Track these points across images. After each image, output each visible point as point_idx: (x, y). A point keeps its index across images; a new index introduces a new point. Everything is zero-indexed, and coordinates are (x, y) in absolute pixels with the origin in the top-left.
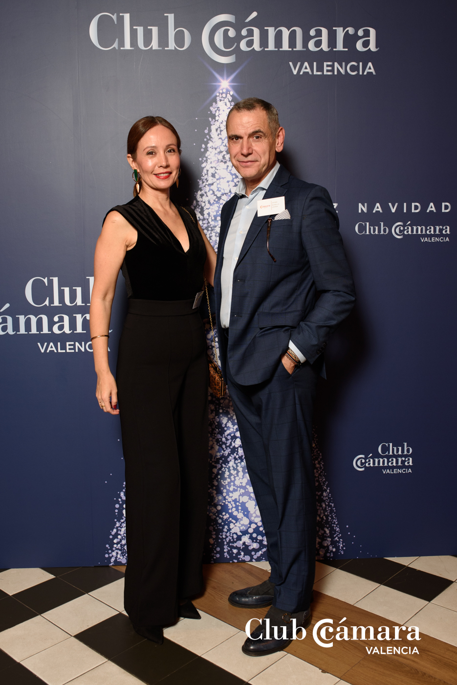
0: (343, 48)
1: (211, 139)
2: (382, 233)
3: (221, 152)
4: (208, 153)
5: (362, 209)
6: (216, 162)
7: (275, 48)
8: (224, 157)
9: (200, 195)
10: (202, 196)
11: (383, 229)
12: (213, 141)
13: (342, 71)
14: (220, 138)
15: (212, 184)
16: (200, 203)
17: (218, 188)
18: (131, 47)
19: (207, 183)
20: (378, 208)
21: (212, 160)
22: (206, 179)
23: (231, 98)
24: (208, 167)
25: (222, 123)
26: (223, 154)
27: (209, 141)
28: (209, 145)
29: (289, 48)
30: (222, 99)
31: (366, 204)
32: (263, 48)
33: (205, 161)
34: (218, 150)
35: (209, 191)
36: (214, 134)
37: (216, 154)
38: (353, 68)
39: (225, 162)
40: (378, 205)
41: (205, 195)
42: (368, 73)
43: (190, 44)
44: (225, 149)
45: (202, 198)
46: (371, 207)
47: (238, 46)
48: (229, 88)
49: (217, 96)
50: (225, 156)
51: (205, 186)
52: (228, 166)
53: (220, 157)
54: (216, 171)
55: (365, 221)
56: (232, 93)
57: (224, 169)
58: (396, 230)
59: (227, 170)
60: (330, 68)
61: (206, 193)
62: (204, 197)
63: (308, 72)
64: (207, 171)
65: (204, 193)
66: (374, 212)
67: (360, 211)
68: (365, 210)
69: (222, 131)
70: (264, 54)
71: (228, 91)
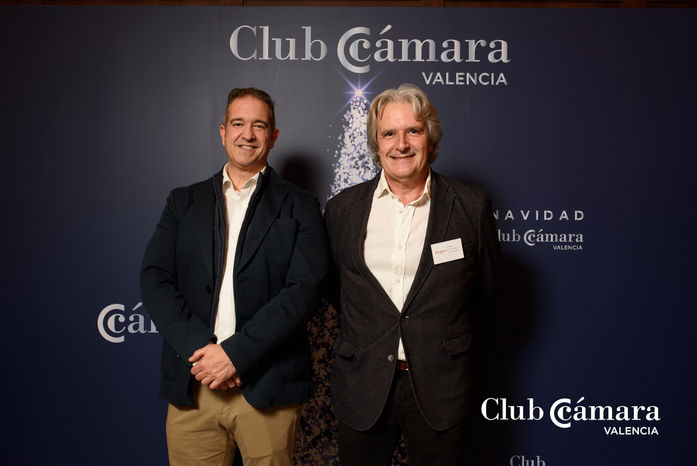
0: (475, 59)
1: (344, 145)
2: (514, 240)
3: (353, 158)
4: (341, 159)
6: (349, 168)
7: (408, 59)
8: (356, 163)
12: (347, 147)
13: (474, 82)
14: (353, 145)
18: (269, 57)
20: (510, 215)
21: (345, 166)
22: (339, 185)
23: (365, 106)
24: (341, 173)
25: (355, 130)
26: (355, 160)
27: (342, 148)
28: (342, 152)
29: (422, 59)
30: (356, 107)
31: (497, 212)
33: (338, 166)
34: (351, 156)
36: (347, 140)
37: (348, 160)
38: (485, 79)
39: (358, 168)
42: (500, 83)
43: (326, 55)
44: (358, 155)
47: (372, 57)
48: (363, 97)
49: (351, 104)
50: (358, 162)
52: (360, 172)
53: (353, 163)
54: (349, 176)
56: (365, 101)
57: (356, 174)
58: (528, 238)
59: (359, 176)
60: (462, 79)
63: (441, 82)
66: (506, 219)
68: (496, 217)
69: (355, 137)
70: (397, 65)
71: (361, 99)
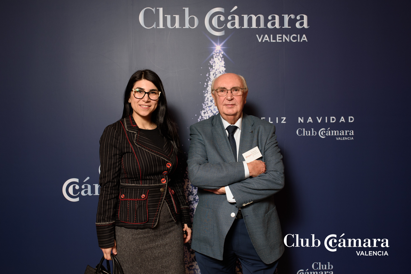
0: (288, 26)
1: (210, 80)
2: (313, 135)
4: (208, 88)
5: (300, 121)
7: (248, 27)
9: (204, 113)
10: (205, 113)
11: (313, 133)
13: (288, 40)
15: (211, 106)
16: (203, 118)
17: (214, 109)
18: (163, 27)
19: (208, 106)
20: (310, 120)
23: (222, 56)
24: (208, 96)
25: (216, 70)
28: (209, 83)
29: (256, 27)
31: (303, 118)
32: (241, 27)
33: (206, 92)
35: (209, 110)
36: (212, 77)
40: (310, 118)
41: (207, 113)
42: (303, 41)
43: (198, 25)
45: (204, 114)
46: (306, 119)
47: (226, 26)
48: (221, 50)
49: (213, 55)
51: (206, 107)
55: (302, 128)
56: (222, 53)
58: (321, 133)
60: (280, 38)
61: (207, 111)
62: (206, 114)
63: (268, 40)
64: (208, 98)
65: (206, 111)
66: (308, 122)
67: (299, 122)
68: (302, 121)
70: (241, 30)
71: (220, 51)
